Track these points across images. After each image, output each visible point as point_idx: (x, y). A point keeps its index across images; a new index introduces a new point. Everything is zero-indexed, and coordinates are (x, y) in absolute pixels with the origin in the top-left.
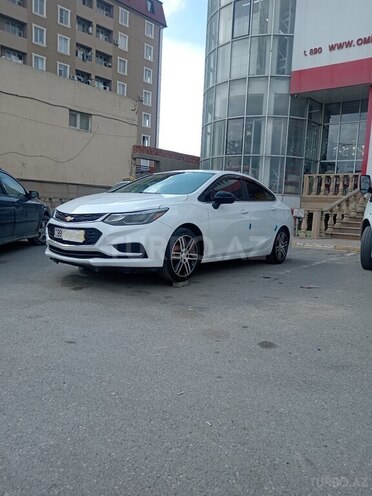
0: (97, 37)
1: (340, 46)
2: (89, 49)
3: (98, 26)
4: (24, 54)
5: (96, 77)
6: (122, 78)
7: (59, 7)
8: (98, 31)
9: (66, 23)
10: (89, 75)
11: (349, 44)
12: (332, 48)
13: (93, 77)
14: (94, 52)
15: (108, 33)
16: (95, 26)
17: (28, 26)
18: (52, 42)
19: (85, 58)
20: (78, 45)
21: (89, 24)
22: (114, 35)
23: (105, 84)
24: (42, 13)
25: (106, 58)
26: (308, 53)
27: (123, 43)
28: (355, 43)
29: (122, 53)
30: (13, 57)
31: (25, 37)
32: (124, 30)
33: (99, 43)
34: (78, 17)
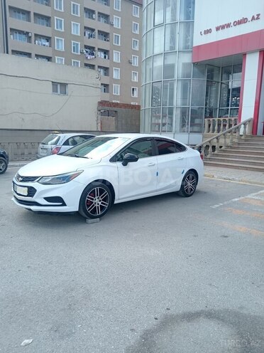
0: (99, 20)
1: (223, 27)
2: (93, 30)
3: (99, 13)
4: (50, 38)
5: (99, 49)
6: (117, 48)
7: (72, 3)
8: (99, 16)
9: (77, 14)
10: (93, 48)
11: (228, 26)
12: (218, 29)
13: (96, 49)
14: (96, 31)
15: (106, 17)
16: (97, 13)
17: (52, 19)
18: (68, 27)
19: (91, 36)
20: (85, 28)
21: (93, 12)
22: (111, 18)
23: (105, 53)
24: (61, 8)
25: (105, 35)
26: (203, 33)
27: (117, 22)
28: (232, 24)
29: (117, 30)
30: (43, 40)
31: (50, 26)
32: (118, 13)
33: (100, 25)
34: (85, 8)
